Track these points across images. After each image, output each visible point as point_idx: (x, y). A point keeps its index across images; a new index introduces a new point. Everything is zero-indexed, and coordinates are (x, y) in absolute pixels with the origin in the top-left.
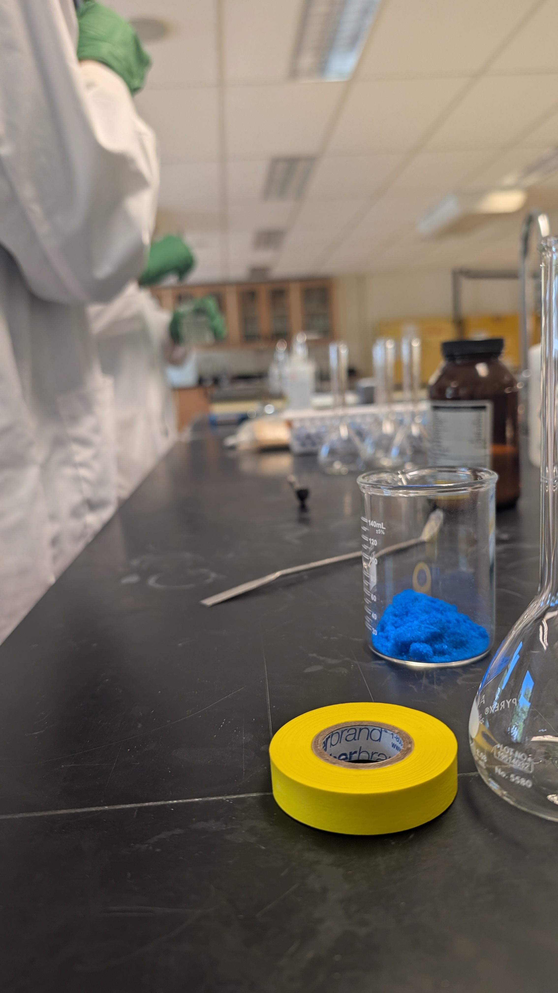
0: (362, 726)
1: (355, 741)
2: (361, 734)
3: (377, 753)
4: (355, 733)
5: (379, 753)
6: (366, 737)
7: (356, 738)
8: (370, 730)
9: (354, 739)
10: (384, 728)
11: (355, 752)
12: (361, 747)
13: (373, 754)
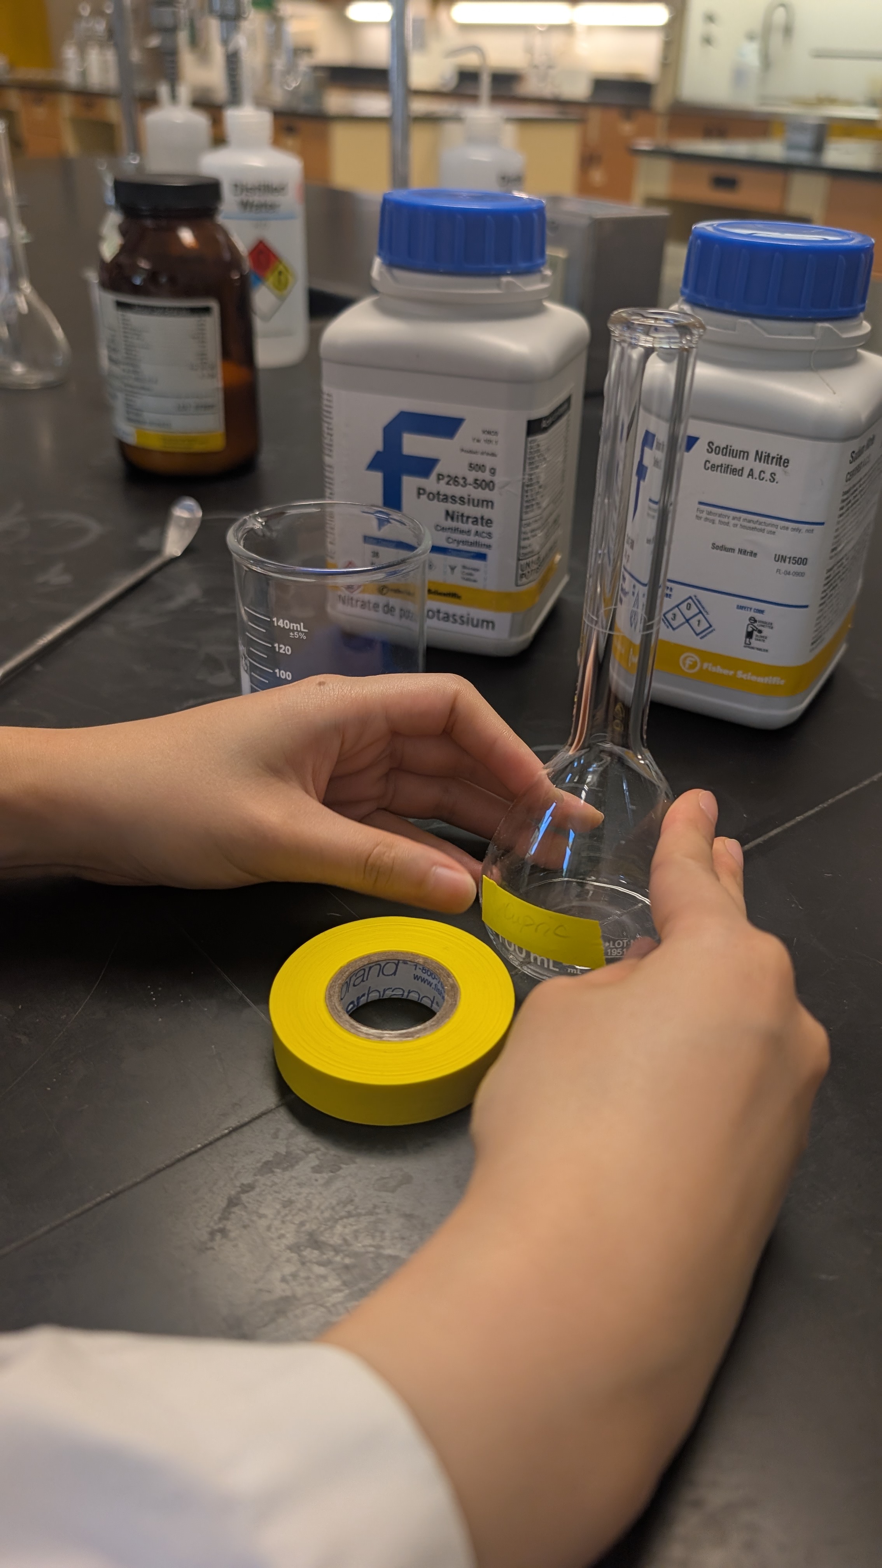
0: (372, 963)
1: (364, 982)
2: (370, 973)
3: (391, 988)
4: (364, 974)
5: (393, 988)
6: (377, 974)
7: (365, 979)
8: (382, 965)
9: (363, 981)
10: (401, 960)
11: (363, 995)
12: (370, 987)
13: (384, 991)
